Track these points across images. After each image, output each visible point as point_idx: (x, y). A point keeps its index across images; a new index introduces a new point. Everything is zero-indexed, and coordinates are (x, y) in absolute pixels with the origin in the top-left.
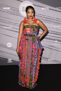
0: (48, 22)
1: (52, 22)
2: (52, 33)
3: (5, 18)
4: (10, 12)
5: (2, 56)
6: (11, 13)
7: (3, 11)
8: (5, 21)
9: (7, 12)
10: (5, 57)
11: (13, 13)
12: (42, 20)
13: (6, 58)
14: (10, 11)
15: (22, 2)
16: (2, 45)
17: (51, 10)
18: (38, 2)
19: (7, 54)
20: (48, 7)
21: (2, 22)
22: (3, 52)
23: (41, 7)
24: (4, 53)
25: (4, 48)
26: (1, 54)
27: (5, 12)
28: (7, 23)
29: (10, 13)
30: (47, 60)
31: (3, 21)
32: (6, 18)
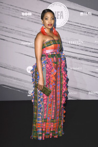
0: (90, 35)
1: (96, 34)
2: (96, 53)
3: (24, 29)
4: (31, 20)
5: (19, 86)
6: (34, 21)
7: (22, 19)
8: (24, 34)
9: (28, 20)
10: (24, 87)
11: (37, 22)
12: (81, 31)
13: (25, 89)
14: (32, 18)
15: (51, 3)
16: (20, 69)
17: (94, 17)
18: (75, 4)
19: (26, 84)
20: (90, 11)
21: (20, 35)
22: (20, 80)
23: (79, 12)
24: (22, 82)
25: (22, 74)
26: (17, 84)
27: (24, 19)
28: (27, 37)
29: (32, 22)
30: (88, 94)
31: (22, 33)
32: (26, 29)
